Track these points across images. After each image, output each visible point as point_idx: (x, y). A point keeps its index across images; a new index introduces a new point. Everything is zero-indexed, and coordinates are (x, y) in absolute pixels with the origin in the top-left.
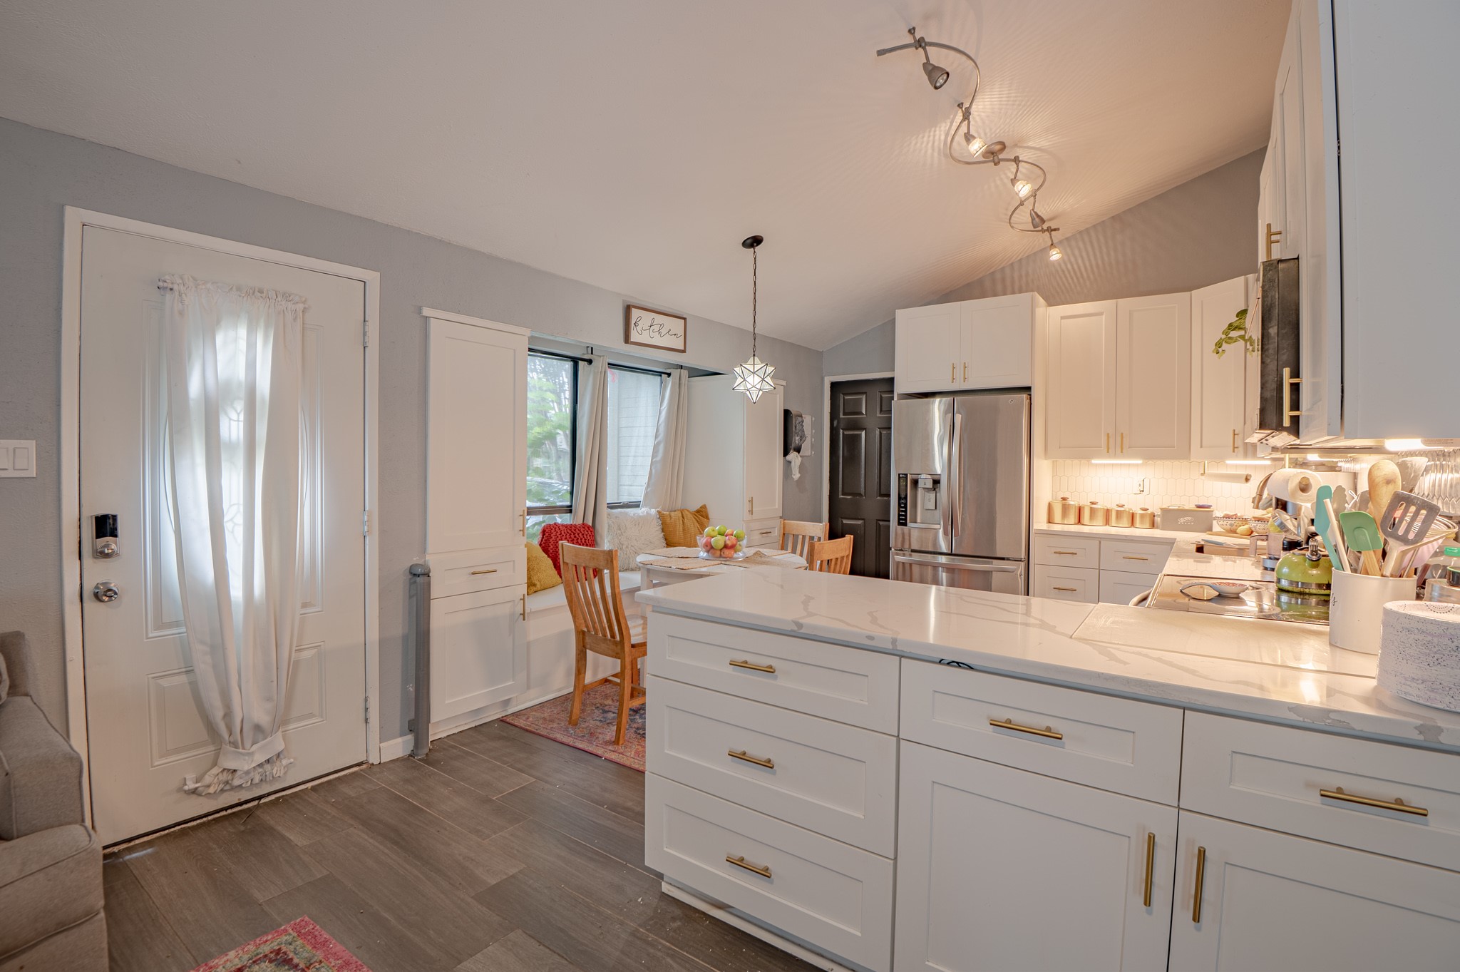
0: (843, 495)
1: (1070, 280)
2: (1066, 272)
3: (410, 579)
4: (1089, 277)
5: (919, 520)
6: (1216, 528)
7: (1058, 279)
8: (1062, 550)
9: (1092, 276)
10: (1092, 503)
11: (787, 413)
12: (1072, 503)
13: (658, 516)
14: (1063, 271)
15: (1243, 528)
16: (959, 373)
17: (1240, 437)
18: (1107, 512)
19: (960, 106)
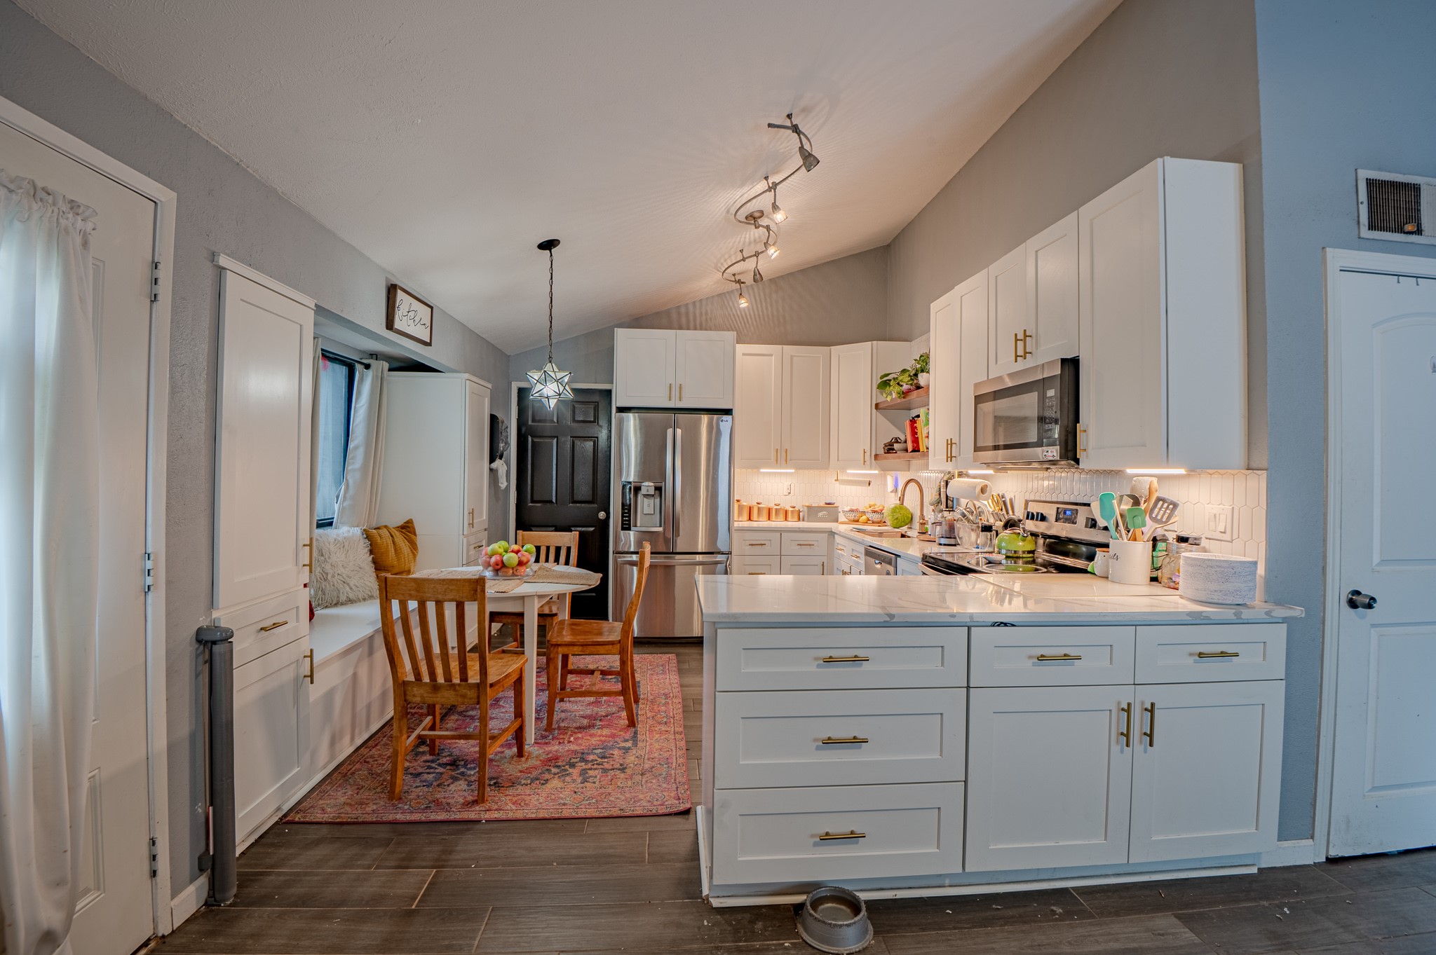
0: (531, 503)
1: (739, 324)
2: (737, 317)
3: (197, 649)
4: (752, 323)
5: (638, 525)
6: (842, 518)
7: (730, 321)
8: (753, 543)
9: (755, 323)
10: (758, 504)
11: (493, 418)
12: (745, 504)
13: (365, 536)
14: (734, 315)
15: (864, 518)
16: (675, 393)
17: (868, 454)
18: (769, 510)
19: (766, 178)
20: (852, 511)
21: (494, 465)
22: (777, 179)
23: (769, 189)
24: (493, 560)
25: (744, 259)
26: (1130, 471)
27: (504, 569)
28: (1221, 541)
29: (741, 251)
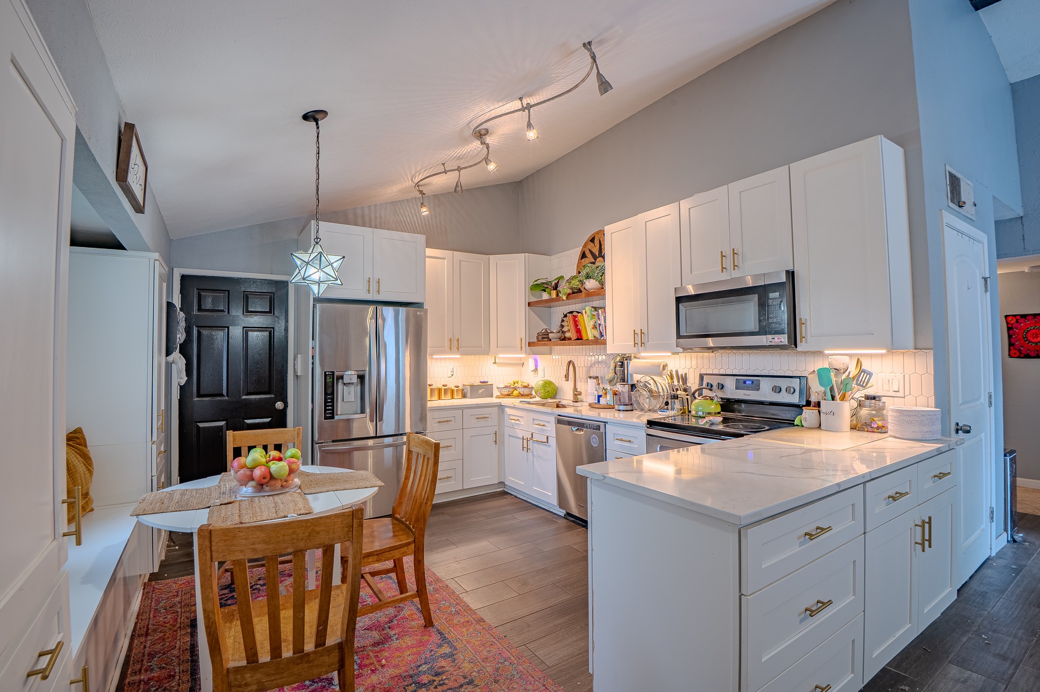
6: (496, 393)
10: (430, 385)
15: (516, 392)
16: (373, 287)
17: (523, 341)
18: (440, 390)
19: (521, 99)
20: (506, 387)
21: (170, 358)
22: (532, 101)
23: (523, 109)
24: (257, 473)
25: (445, 172)
26: (827, 352)
27: (273, 482)
28: (894, 397)
29: (443, 164)
